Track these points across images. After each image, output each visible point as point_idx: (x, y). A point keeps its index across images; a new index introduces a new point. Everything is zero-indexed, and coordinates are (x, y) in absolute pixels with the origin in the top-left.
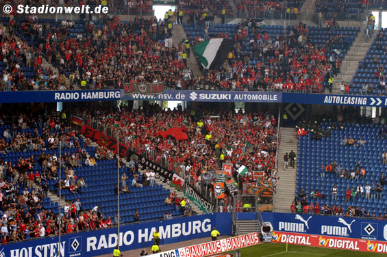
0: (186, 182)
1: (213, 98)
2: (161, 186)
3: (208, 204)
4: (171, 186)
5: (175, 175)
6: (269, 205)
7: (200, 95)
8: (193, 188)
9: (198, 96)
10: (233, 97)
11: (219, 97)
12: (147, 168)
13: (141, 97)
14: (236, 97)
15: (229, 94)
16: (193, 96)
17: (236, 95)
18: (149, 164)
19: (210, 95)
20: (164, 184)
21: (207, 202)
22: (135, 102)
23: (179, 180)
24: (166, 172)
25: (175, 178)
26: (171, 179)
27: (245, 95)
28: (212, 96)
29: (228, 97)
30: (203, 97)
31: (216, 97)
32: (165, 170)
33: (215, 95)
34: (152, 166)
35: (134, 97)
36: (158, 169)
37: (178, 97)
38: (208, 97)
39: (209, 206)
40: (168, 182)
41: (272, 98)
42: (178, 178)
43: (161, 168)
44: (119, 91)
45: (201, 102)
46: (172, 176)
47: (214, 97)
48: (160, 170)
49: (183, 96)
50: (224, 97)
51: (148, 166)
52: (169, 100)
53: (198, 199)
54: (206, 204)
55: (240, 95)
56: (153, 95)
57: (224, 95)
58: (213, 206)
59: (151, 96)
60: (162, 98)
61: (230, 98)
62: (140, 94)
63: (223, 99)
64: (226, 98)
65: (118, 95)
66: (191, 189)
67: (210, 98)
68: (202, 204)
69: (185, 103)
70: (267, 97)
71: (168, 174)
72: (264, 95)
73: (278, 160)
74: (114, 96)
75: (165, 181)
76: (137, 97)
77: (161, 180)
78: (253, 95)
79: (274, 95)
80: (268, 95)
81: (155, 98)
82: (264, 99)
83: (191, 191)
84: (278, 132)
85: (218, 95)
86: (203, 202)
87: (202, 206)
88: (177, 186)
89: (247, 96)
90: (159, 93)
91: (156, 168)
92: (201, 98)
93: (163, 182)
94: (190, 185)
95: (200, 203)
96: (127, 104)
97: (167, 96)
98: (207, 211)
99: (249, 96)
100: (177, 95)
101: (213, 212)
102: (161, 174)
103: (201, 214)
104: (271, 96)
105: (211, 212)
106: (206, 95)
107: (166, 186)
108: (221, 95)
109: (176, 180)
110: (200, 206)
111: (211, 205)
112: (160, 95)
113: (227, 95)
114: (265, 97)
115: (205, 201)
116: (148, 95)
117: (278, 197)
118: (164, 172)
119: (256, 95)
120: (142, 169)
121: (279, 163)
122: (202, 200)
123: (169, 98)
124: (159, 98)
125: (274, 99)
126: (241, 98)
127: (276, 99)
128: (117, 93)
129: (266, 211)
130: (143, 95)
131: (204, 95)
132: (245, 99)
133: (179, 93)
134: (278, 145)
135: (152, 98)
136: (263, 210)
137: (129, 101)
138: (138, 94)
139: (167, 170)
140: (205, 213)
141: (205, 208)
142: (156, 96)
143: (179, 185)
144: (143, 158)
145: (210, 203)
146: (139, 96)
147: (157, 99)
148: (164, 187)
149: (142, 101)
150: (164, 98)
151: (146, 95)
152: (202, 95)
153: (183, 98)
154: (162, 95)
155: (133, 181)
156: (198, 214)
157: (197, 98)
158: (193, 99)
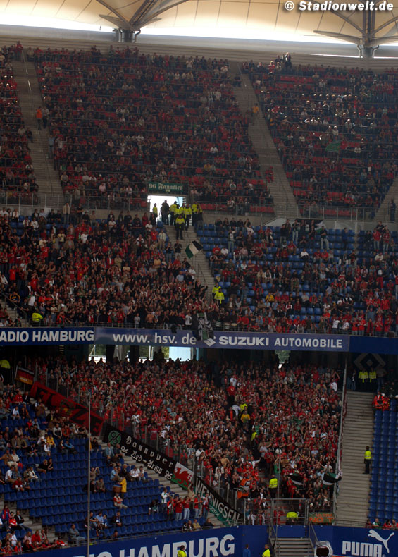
0: (195, 476)
1: (240, 343)
2: (157, 481)
3: (231, 511)
4: (172, 482)
5: (178, 465)
6: (327, 514)
8: (206, 485)
9: (217, 340)
10: (272, 342)
11: (251, 342)
12: (135, 452)
13: (127, 341)
14: (277, 342)
15: (265, 336)
17: (278, 339)
18: (138, 446)
19: (236, 338)
20: (160, 479)
21: (230, 507)
22: (117, 347)
23: (185, 473)
24: (164, 460)
25: (179, 469)
26: (172, 470)
27: (292, 340)
28: (239, 340)
29: (264, 341)
30: (225, 341)
31: (245, 341)
32: (163, 456)
33: (244, 339)
34: (143, 449)
35: (116, 340)
36: (152, 454)
37: (185, 340)
38: (233, 341)
39: (232, 514)
40: (168, 475)
41: (335, 344)
42: (184, 469)
43: (156, 453)
44: (93, 329)
45: (222, 349)
46: (173, 466)
47: (242, 341)
48: (155, 456)
49: (193, 340)
50: (258, 341)
51: (137, 449)
52: (172, 345)
53: (214, 503)
54: (228, 512)
55: (283, 339)
56: (146, 336)
57: (258, 338)
58: (239, 515)
59: (142, 339)
60: (160, 342)
61: (267, 344)
62: (126, 336)
63: (257, 344)
64: (262, 344)
65: (91, 336)
66: (204, 487)
67: (235, 343)
68: (221, 512)
69: (196, 350)
70: (327, 343)
71: (168, 463)
72: (321, 340)
73: (341, 444)
74: (85, 337)
75: (163, 475)
76: (121, 340)
77: (157, 472)
78: (304, 340)
79: (338, 341)
80: (329, 340)
81: (149, 342)
82: (321, 346)
83: (205, 490)
84: (343, 399)
85: (248, 339)
86: (223, 508)
87: (221, 514)
88: (182, 482)
89: (294, 342)
90: (156, 334)
91: (149, 453)
92: (221, 343)
93: (160, 475)
94: (202, 482)
95: (217, 510)
96: (105, 350)
97: (168, 339)
98: (229, 523)
99: (298, 341)
100: (184, 337)
101: (237, 525)
102: (156, 463)
103: (219, 527)
104: (332, 341)
105: (235, 525)
106: (230, 338)
107: (164, 482)
108: (254, 339)
109: (180, 473)
110: (218, 515)
111: (235, 513)
112: (156, 337)
113: (263, 339)
114: (323, 343)
115: (226, 507)
116: (137, 336)
117: (341, 502)
118: (161, 459)
119: (310, 340)
120: (126, 455)
121: (344, 447)
122: (221, 506)
123: (171, 342)
124: (156, 342)
125: (338, 346)
126: (285, 343)
127: (341, 347)
128: (90, 334)
129: (322, 524)
130: (130, 336)
131: (226, 338)
132: (292, 345)
133: (188, 335)
134: (343, 419)
135: (144, 341)
136: (317, 522)
137: (107, 345)
138: (123, 336)
139: (166, 457)
140: (225, 526)
141: (225, 517)
142: (151, 338)
143: (185, 481)
144: (129, 437)
145: (233, 509)
146: (124, 338)
147: (152, 344)
148: (161, 483)
149: (129, 346)
150: (163, 342)
151: (135, 336)
152: (224, 339)
153: (193, 342)
154: (160, 337)
155: (113, 471)
156: (214, 528)
157: (215, 343)
158: (210, 345)
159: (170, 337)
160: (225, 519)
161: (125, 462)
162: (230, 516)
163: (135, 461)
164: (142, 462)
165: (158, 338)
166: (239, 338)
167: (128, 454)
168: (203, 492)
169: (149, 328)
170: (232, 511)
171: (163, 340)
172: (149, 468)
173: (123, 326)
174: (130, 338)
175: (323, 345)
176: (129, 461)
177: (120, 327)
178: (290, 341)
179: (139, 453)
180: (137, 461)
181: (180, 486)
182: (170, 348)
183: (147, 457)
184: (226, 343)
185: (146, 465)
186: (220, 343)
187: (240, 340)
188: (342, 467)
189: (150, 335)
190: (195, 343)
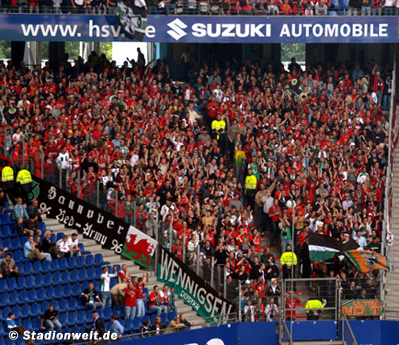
0: (160, 247)
1: (226, 34)
2: (99, 256)
3: (217, 300)
4: (123, 258)
5: (132, 230)
6: (371, 302)
7: (195, 27)
8: (178, 261)
9: (189, 30)
10: (276, 30)
11: (243, 31)
12: (62, 212)
13: (45, 34)
14: (285, 30)
15: (266, 22)
16: (177, 30)
17: (285, 26)
18: (67, 202)
19: (218, 27)
20: (104, 252)
21: (216, 295)
22: (28, 45)
23: (144, 242)
24: (110, 223)
25: (133, 237)
26: (122, 239)
27: (307, 26)
28: (223, 30)
29: (263, 30)
30: (202, 31)
31: (234, 31)
32: (108, 216)
33: (231, 27)
34: (76, 207)
35: (26, 34)
36: (90, 214)
38: (214, 31)
39: (219, 306)
40: (117, 247)
41: (376, 31)
42: (141, 236)
43: (97, 212)
45: (197, 45)
46: (125, 232)
47: (228, 30)
48: (96, 216)
49: (150, 31)
50: (253, 30)
51: (65, 207)
52: (116, 39)
53: (191, 289)
54: (213, 302)
55: (294, 26)
56: (75, 27)
57: (253, 26)
58: (231, 306)
59: (69, 30)
60: (98, 35)
61: (268, 34)
62: (42, 26)
63: (253, 35)
64: (261, 35)
66: (175, 264)
67: (217, 34)
68: (202, 303)
69: (155, 47)
70: (363, 30)
71: (115, 227)
72: (354, 26)
73: (390, 189)
75: (108, 246)
76: (34, 34)
77: (99, 243)
78: (328, 26)
79: (381, 25)
80: (366, 26)
81: (79, 35)
82: (354, 35)
83: (175, 268)
84: (391, 119)
85: (238, 26)
86: (205, 296)
87: (202, 306)
88: (139, 257)
89: (311, 29)
90: (91, 22)
91: (85, 212)
92: (195, 34)
93: (104, 247)
94: (172, 255)
95: (196, 299)
96: (10, 49)
97: (110, 30)
98: (216, 320)
99: (318, 28)
101: (228, 322)
102: (97, 228)
103: (201, 327)
104: (372, 26)
105: (225, 323)
106: (210, 26)
107: (111, 258)
108: (247, 26)
109: (136, 242)
110: (197, 308)
111: (225, 303)
112: (91, 27)
113: (261, 26)
114: (358, 31)
115: (210, 295)
116: (61, 27)
117: (394, 282)
118: (105, 222)
119: (336, 26)
120: (48, 216)
121: (394, 195)
122: (202, 293)
123: (115, 35)
124: (91, 35)
125: (381, 35)
126: (297, 32)
127: (386, 35)
129: (363, 318)
130: (49, 27)
131: (202, 26)
132: (307, 35)
134: (392, 150)
135: (72, 34)
136: (355, 314)
137: (13, 42)
138: (38, 26)
139: (113, 218)
140: (209, 325)
141: (209, 311)
142: (83, 29)
143: (143, 255)
144: (52, 188)
145: (222, 298)
146: (40, 30)
147: (85, 38)
148: (105, 260)
149: (47, 43)
150: (103, 36)
151: (56, 26)
152: (199, 27)
153: (150, 34)
154: (97, 27)
155: (27, 244)
156: (192, 328)
157: (185, 34)
158: (177, 37)
159: (112, 27)
160: (209, 314)
161: (47, 228)
162: (217, 309)
163: (63, 226)
164: (74, 227)
165: (95, 29)
166: (224, 26)
167: (51, 216)
168: (173, 271)
169: (79, 12)
170: (220, 301)
171: (102, 32)
172: (85, 237)
173: (37, 10)
174: (49, 30)
175: (357, 33)
176: (53, 226)
177: (34, 12)
178: (304, 29)
179: (69, 213)
180: (67, 226)
181: (136, 264)
182: (114, 44)
183: (82, 219)
184: (203, 34)
185: (80, 231)
187: (225, 28)
188: (393, 226)
189: (81, 24)
190: (153, 36)
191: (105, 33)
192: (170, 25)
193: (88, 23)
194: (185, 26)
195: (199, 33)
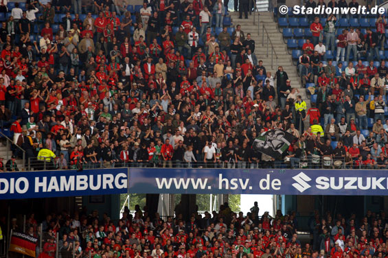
1: (348, 186)
7: (318, 180)
9: (312, 183)
11: (364, 184)
13: (178, 187)
15: (386, 175)
16: (301, 183)
19: (341, 179)
22: (162, 197)
28: (345, 182)
29: (384, 183)
30: (325, 184)
31: (356, 184)
33: (353, 180)
35: (160, 187)
37: (264, 184)
38: (337, 183)
44: (125, 171)
45: (320, 197)
47: (351, 183)
49: (276, 184)
50: (374, 183)
52: (244, 192)
56: (206, 180)
57: (374, 179)
59: (200, 184)
60: (227, 188)
62: (175, 179)
63: (374, 188)
65: (123, 181)
67: (340, 187)
69: (280, 199)
74: (113, 183)
76: (168, 187)
81: (209, 188)
85: (360, 179)
90: (221, 175)
92: (319, 187)
97: (238, 182)
100: (264, 180)
106: (333, 179)
108: (368, 179)
112: (221, 180)
113: (382, 179)
116: (193, 180)
123: (244, 187)
124: (220, 188)
128: (121, 178)
130: (182, 180)
131: (326, 179)
133: (268, 176)
135: (203, 187)
137: (147, 194)
138: (171, 179)
142: (213, 182)
146: (173, 184)
147: (215, 191)
149: (179, 195)
150: (232, 188)
151: (188, 180)
152: (322, 180)
153: (276, 186)
154: (226, 180)
157: (309, 186)
158: (301, 190)
159: (241, 180)
165: (224, 182)
166: (346, 179)
171: (231, 185)
173: (170, 164)
174: (182, 183)
177: (167, 166)
182: (242, 196)
184: (327, 186)
186: (317, 186)
187: (348, 181)
189: (211, 178)
190: (279, 188)
191: (234, 186)
192: (295, 178)
193: (218, 176)
194: (309, 179)
195: (323, 186)
